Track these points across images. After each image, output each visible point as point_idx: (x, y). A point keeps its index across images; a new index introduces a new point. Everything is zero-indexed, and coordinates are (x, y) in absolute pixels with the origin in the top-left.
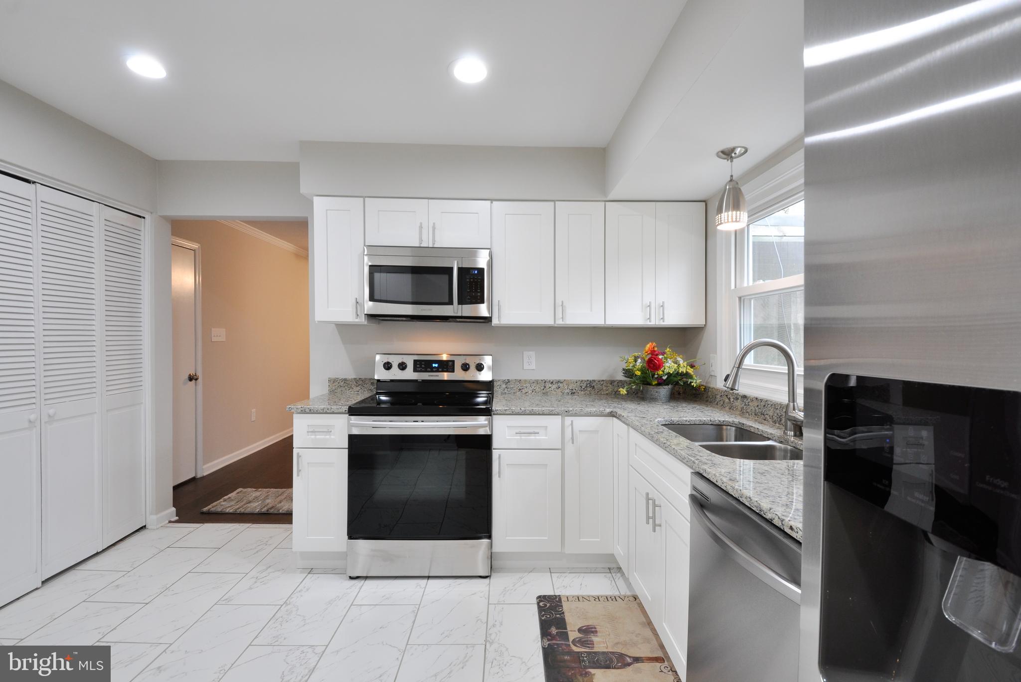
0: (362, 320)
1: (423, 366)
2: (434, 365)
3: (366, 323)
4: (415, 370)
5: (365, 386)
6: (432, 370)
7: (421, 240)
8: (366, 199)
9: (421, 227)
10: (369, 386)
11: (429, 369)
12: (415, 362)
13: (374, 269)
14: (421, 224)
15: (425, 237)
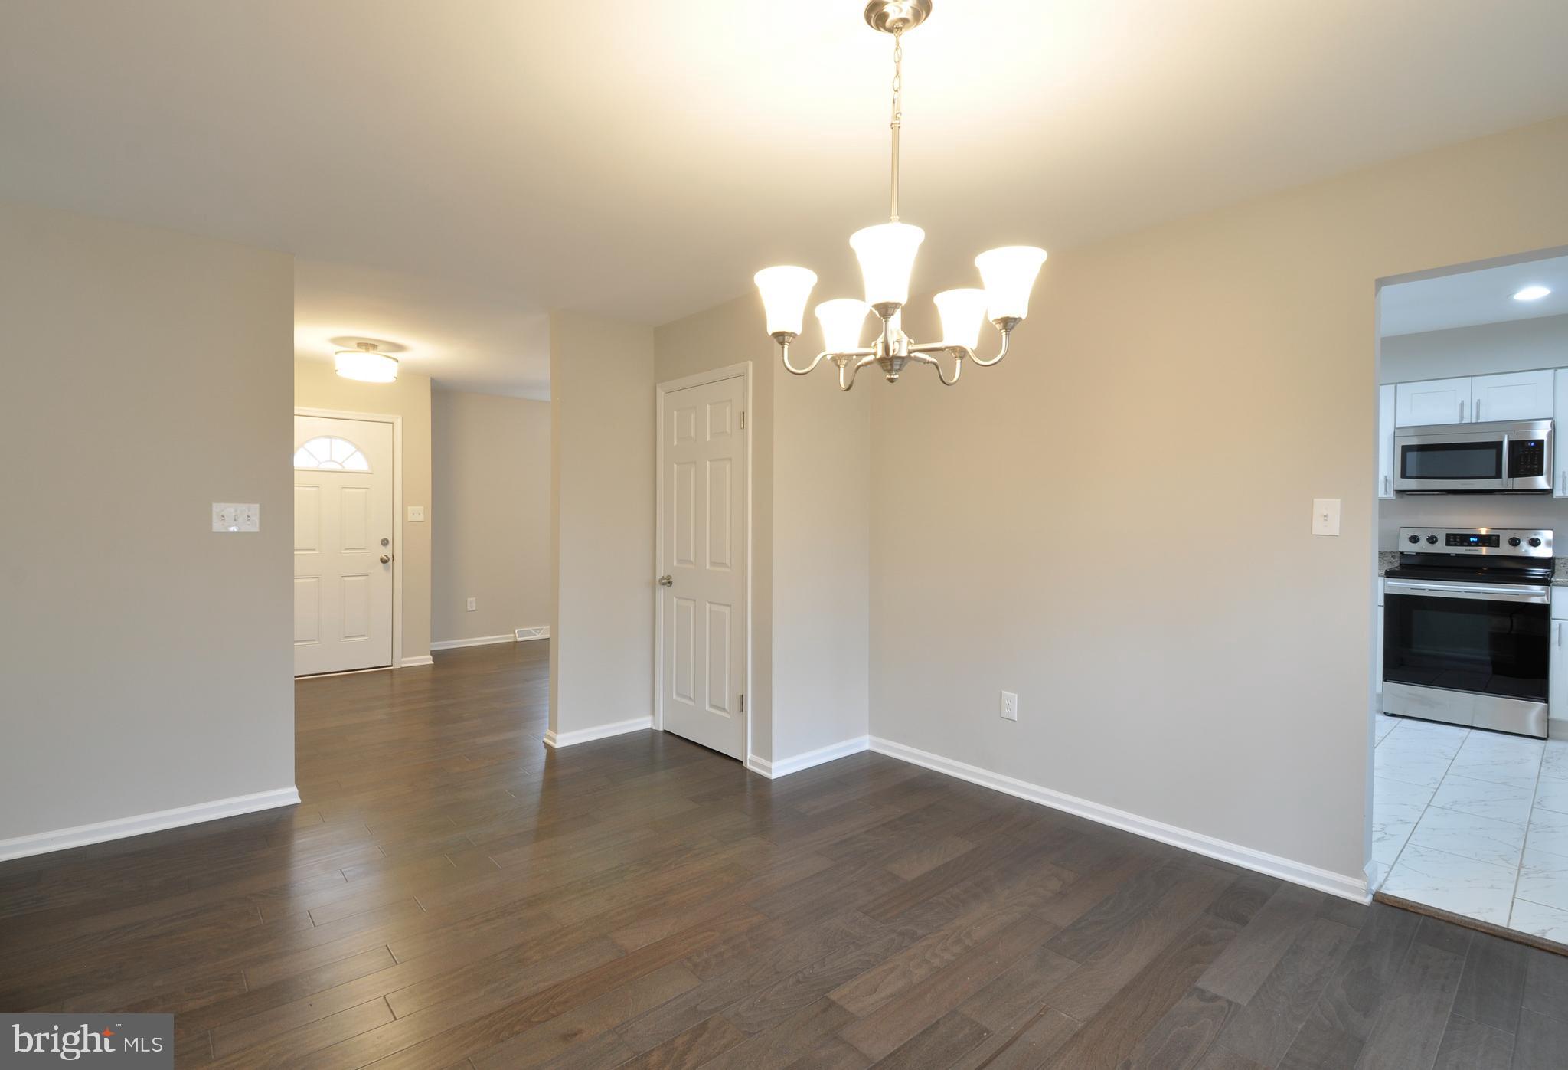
0: (1391, 495)
1: (1458, 540)
2: (1472, 539)
3: (1394, 498)
4: (1448, 544)
5: (1385, 558)
6: (1470, 544)
7: (1462, 417)
8: (1399, 385)
9: (1462, 405)
10: (1389, 558)
11: (1466, 544)
12: (1448, 536)
13: (1406, 449)
14: (1463, 401)
15: (1466, 413)
